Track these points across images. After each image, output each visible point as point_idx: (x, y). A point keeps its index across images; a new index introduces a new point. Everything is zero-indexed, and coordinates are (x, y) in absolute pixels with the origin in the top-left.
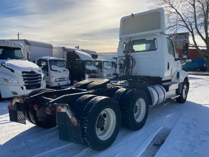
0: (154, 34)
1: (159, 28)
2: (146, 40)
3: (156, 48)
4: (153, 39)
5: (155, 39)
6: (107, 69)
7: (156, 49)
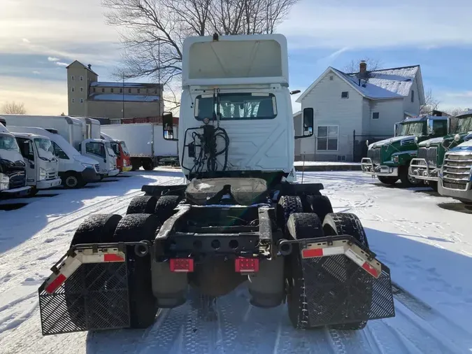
0: (269, 84)
1: (279, 73)
2: (253, 95)
3: (275, 113)
4: (268, 95)
5: (272, 95)
6: (46, 160)
7: (274, 117)
